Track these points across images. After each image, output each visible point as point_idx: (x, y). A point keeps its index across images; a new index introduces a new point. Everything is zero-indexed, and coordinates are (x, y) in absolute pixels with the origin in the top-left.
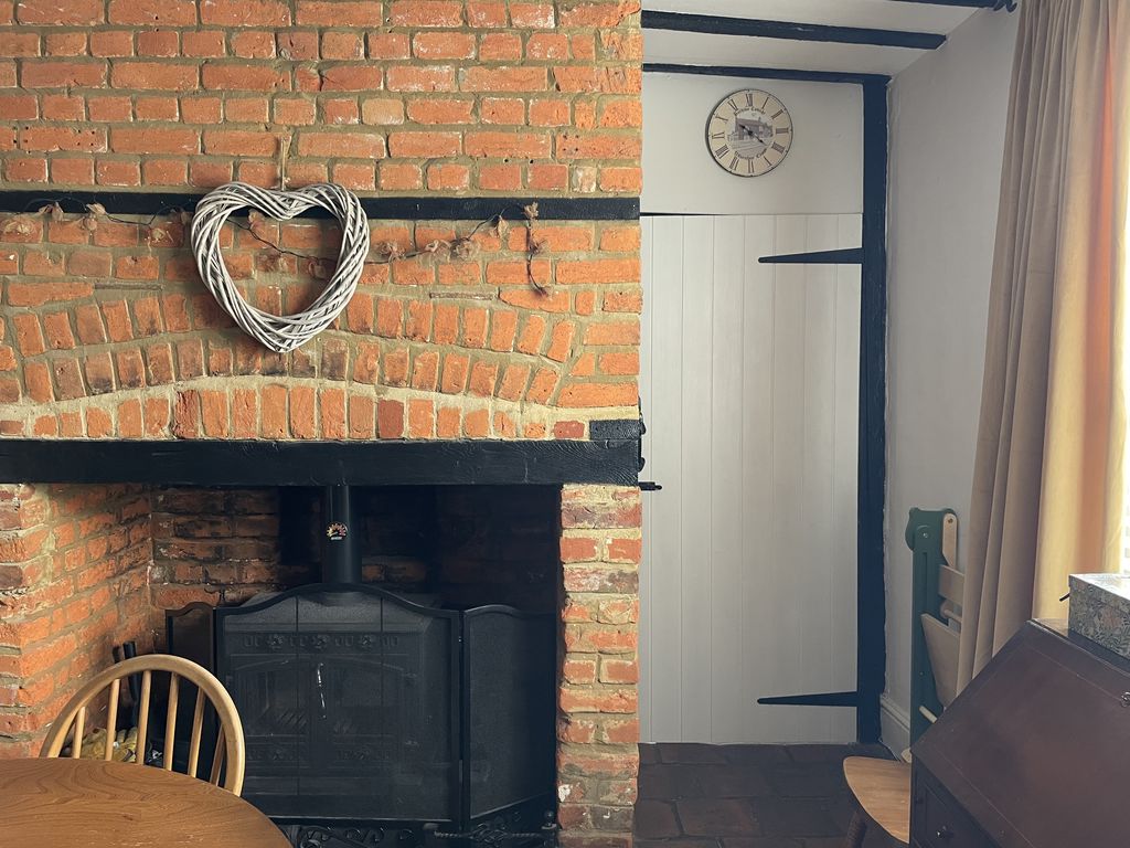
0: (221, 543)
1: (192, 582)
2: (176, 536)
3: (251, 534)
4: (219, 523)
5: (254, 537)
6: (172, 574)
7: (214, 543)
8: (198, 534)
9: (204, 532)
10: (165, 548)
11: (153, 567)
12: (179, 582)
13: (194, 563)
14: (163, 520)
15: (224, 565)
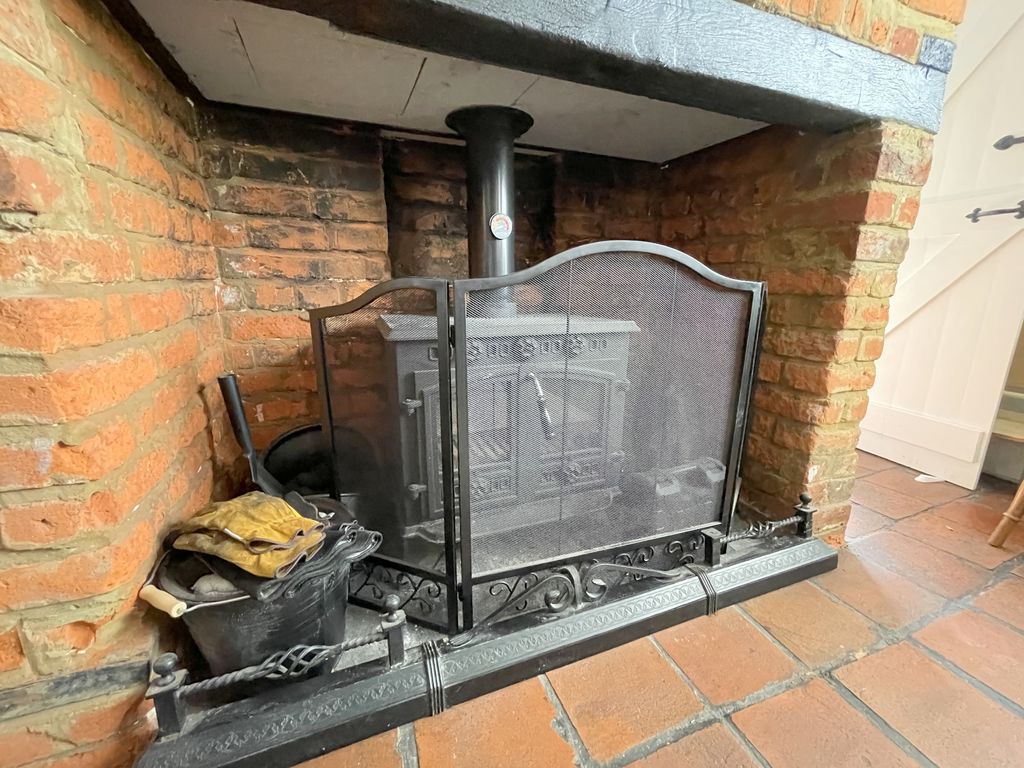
0: (316, 257)
1: (282, 308)
2: (253, 246)
3: (356, 248)
4: (312, 231)
5: (359, 252)
6: (253, 297)
7: (307, 257)
8: (284, 244)
9: (293, 242)
10: (238, 261)
11: (222, 288)
12: (262, 308)
13: (281, 282)
14: (230, 222)
15: (322, 285)
